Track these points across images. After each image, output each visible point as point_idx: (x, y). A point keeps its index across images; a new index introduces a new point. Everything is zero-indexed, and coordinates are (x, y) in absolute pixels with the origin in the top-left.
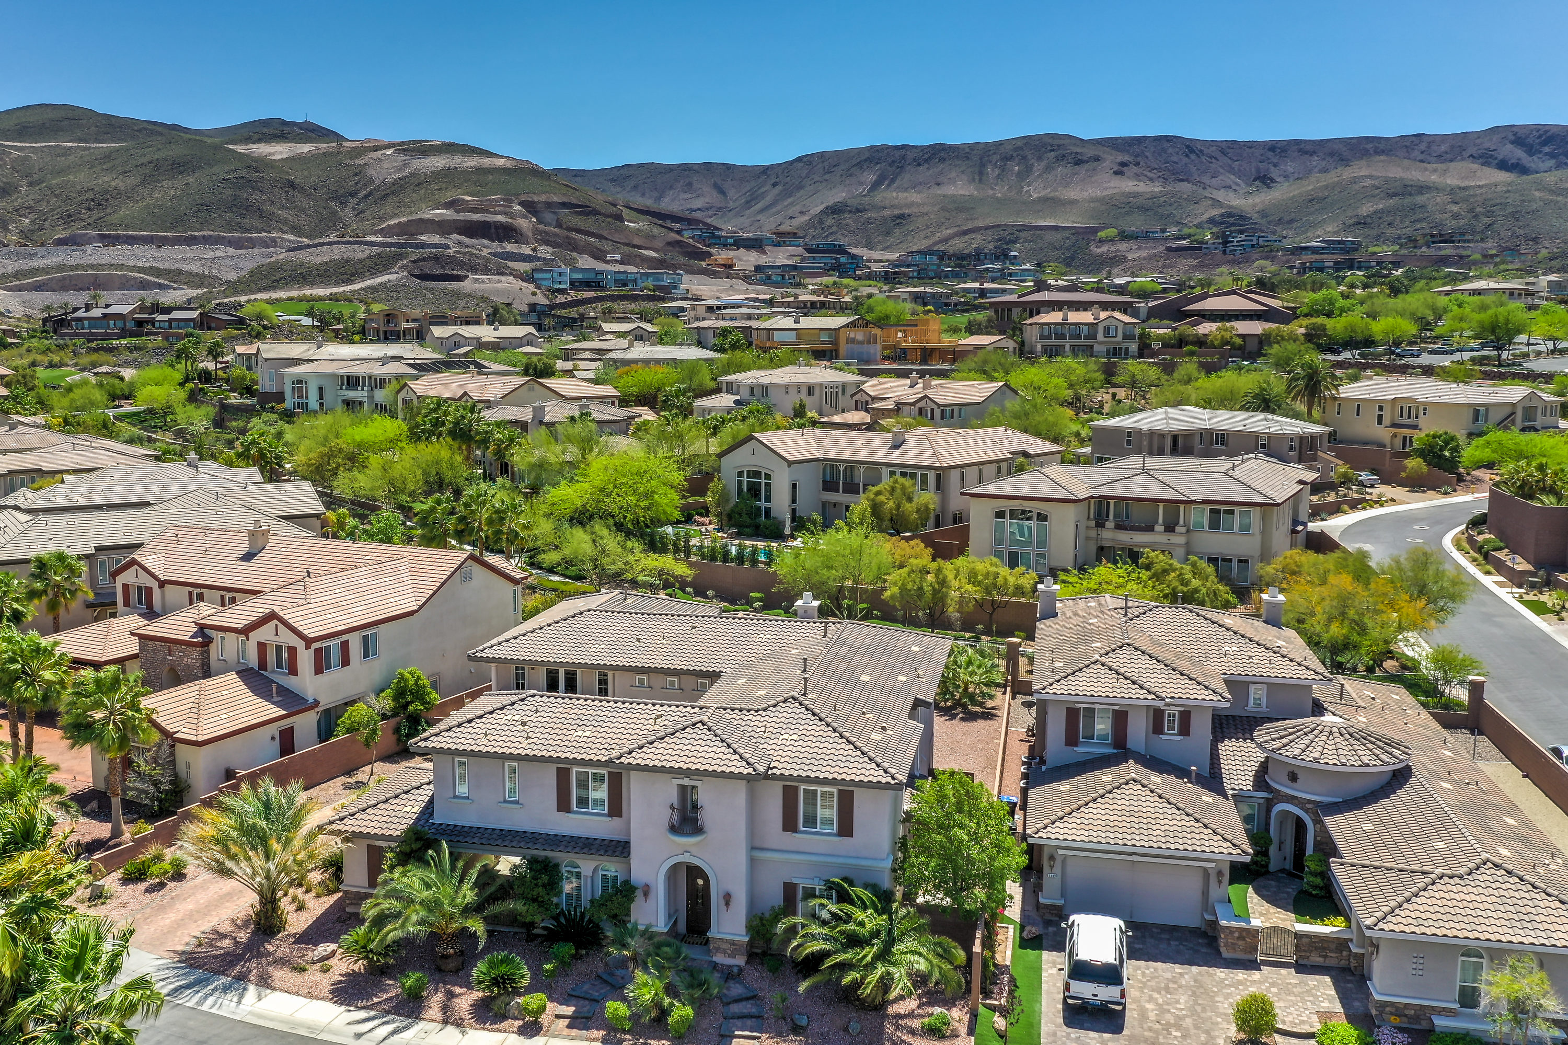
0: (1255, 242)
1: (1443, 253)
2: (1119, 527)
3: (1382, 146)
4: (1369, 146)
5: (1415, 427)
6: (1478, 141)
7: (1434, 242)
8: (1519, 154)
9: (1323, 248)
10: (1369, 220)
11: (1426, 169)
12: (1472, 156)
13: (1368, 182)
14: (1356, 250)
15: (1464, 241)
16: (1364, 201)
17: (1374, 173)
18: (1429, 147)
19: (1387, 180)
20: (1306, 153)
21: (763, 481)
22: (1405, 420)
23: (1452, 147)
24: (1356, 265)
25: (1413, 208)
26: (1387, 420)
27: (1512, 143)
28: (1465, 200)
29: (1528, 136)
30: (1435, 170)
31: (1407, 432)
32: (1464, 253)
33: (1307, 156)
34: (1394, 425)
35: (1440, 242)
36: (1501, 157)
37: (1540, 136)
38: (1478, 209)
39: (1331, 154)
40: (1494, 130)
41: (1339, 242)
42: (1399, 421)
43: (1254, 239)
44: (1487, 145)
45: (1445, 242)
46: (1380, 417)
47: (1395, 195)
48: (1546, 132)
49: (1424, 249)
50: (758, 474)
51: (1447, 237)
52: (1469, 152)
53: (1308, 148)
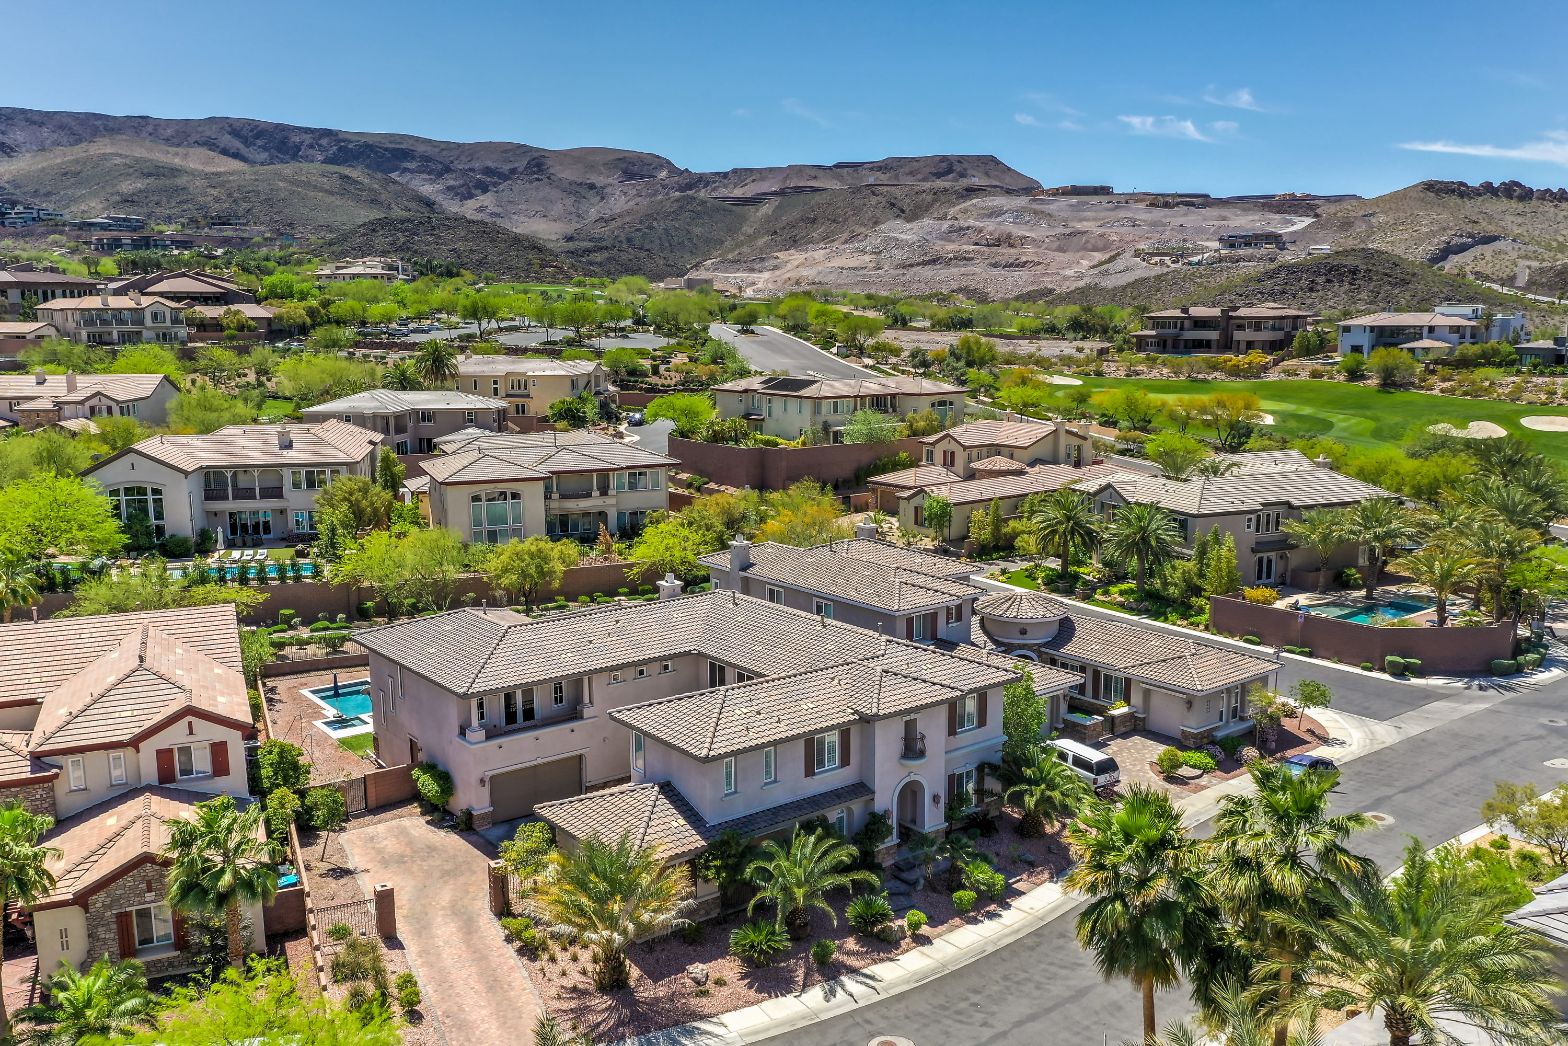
0: (35, 215)
1: (225, 234)
2: (563, 497)
3: (111, 124)
4: (98, 123)
5: (528, 396)
6: (200, 129)
7: (214, 224)
8: (237, 144)
9: (110, 225)
10: (136, 198)
11: (168, 152)
12: (196, 142)
13: (118, 161)
14: (142, 228)
15: (240, 224)
16: (121, 178)
17: (120, 151)
18: (155, 130)
19: (138, 160)
20: (34, 123)
21: (150, 498)
22: (516, 391)
23: (177, 132)
24: (152, 243)
25: (176, 190)
26: (502, 392)
27: (230, 134)
28: (222, 185)
29: (242, 129)
30: (177, 154)
31: (520, 401)
32: (246, 235)
33: (35, 127)
34: (508, 396)
35: (220, 224)
36: (222, 146)
37: (252, 130)
38: (235, 195)
39: (62, 127)
40: (212, 120)
41: (125, 220)
42: (511, 392)
43: (35, 212)
44: (208, 133)
45: (224, 224)
46: (496, 390)
47: (149, 175)
48: (257, 126)
49: (206, 230)
50: (142, 491)
51: (224, 220)
52: (192, 140)
53: (36, 118)
